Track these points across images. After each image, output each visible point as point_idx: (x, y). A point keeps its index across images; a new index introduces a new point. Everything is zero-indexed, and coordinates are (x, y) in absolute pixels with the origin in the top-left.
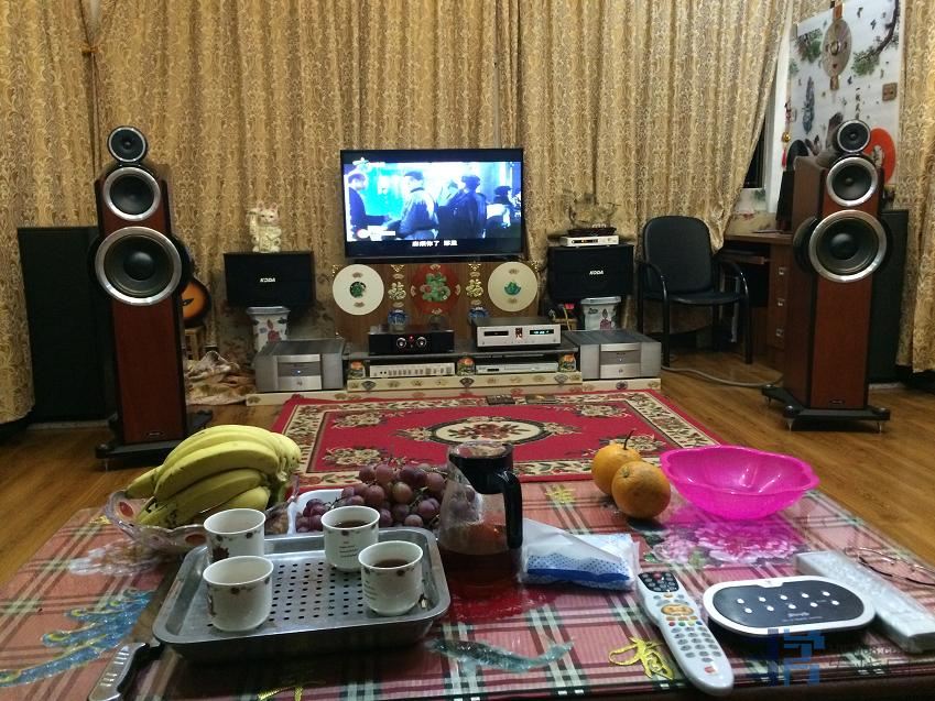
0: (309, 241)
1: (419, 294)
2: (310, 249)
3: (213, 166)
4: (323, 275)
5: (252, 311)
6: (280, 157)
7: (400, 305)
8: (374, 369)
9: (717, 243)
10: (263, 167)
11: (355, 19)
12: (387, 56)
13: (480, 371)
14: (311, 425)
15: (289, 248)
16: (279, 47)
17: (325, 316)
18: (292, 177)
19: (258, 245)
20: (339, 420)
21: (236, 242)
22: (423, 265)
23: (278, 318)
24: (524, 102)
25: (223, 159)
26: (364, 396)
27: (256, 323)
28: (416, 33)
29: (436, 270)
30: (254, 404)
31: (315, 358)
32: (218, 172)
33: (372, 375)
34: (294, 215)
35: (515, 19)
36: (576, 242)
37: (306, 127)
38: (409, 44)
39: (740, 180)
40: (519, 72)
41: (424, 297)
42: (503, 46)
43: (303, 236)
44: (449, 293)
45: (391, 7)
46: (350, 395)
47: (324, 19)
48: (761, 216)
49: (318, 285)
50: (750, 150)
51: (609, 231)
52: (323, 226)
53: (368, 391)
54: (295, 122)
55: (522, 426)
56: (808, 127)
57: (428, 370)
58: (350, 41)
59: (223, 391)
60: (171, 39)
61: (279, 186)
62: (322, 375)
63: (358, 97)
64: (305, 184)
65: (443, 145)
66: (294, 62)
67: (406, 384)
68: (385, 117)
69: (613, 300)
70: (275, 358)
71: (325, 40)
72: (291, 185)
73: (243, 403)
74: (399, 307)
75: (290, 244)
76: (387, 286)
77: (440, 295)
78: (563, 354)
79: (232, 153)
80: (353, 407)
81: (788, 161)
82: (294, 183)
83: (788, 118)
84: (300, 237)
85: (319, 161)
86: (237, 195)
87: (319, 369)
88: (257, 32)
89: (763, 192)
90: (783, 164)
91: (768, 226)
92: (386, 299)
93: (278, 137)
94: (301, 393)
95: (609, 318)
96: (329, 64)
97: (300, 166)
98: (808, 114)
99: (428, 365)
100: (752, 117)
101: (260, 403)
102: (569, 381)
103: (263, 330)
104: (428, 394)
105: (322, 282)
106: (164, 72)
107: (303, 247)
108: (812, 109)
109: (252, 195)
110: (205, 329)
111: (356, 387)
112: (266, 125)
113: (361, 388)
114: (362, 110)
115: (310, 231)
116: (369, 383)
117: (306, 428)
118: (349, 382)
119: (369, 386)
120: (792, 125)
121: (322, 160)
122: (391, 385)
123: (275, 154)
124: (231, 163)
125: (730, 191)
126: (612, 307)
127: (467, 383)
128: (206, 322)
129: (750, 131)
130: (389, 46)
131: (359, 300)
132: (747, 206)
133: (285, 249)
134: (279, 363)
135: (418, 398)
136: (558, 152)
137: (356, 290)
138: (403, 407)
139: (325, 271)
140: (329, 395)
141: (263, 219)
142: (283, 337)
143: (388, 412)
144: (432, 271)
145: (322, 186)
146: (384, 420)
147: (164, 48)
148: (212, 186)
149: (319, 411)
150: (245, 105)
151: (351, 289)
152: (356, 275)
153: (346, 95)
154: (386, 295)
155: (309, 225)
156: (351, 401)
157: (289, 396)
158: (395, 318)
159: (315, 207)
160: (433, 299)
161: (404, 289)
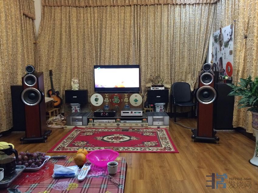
0: (87, 87)
1: (112, 101)
2: (87, 89)
3: (64, 69)
5: (71, 104)
6: (80, 67)
7: (107, 104)
8: (95, 121)
9: (192, 90)
10: (76, 69)
11: (99, 34)
12: (107, 42)
13: (122, 122)
14: (75, 135)
15: (82, 89)
16: (81, 41)
18: (83, 71)
19: (73, 88)
20: (83, 134)
22: (113, 94)
23: (77, 106)
24: (141, 53)
25: (67, 67)
26: (92, 127)
27: (72, 107)
28: (114, 37)
29: (116, 95)
30: (65, 128)
31: (81, 117)
35: (139, 33)
36: (153, 89)
37: (86, 60)
38: (112, 40)
40: (140, 46)
41: (113, 102)
42: (135, 40)
44: (119, 101)
45: (108, 31)
46: (89, 127)
47: (91, 34)
49: (88, 98)
51: (162, 86)
53: (93, 126)
54: (84, 58)
55: (126, 137)
56: (216, 60)
58: (98, 39)
59: (60, 124)
60: (55, 39)
61: (80, 74)
62: (82, 121)
63: (99, 52)
64: (86, 73)
65: (120, 64)
66: (84, 44)
67: (103, 125)
68: (106, 57)
69: (163, 104)
70: (71, 117)
71: (92, 39)
73: (63, 128)
76: (104, 99)
77: (117, 101)
78: (143, 118)
79: (69, 66)
80: (88, 130)
82: (83, 73)
83: (212, 57)
84: (85, 86)
85: (90, 68)
86: (70, 76)
88: (76, 37)
93: (80, 62)
94: (77, 126)
95: (162, 109)
96: (92, 44)
97: (85, 69)
99: (109, 120)
100: (201, 57)
101: (67, 128)
102: (144, 126)
103: (74, 109)
104: (108, 127)
106: (54, 47)
107: (85, 89)
108: (217, 55)
109: (73, 76)
110: (61, 108)
112: (77, 59)
113: (92, 125)
114: (100, 55)
115: (87, 85)
116: (94, 124)
118: (89, 123)
119: (94, 125)
120: (213, 59)
122: (99, 125)
124: (69, 68)
125: (196, 76)
126: (163, 106)
127: (118, 125)
129: (201, 60)
130: (107, 40)
131: (97, 102)
133: (80, 89)
134: (72, 119)
135: (105, 128)
136: (149, 66)
137: (96, 100)
138: (100, 131)
140: (84, 127)
142: (79, 111)
143: (96, 132)
144: (115, 96)
145: (90, 74)
146: (93, 134)
147: (54, 41)
148: (64, 74)
149: (80, 131)
150: (72, 54)
152: (96, 96)
153: (96, 52)
154: (104, 101)
155: (87, 83)
156: (89, 128)
157: (74, 127)
158: (106, 107)
159: (89, 79)
160: (115, 103)
161: (108, 100)
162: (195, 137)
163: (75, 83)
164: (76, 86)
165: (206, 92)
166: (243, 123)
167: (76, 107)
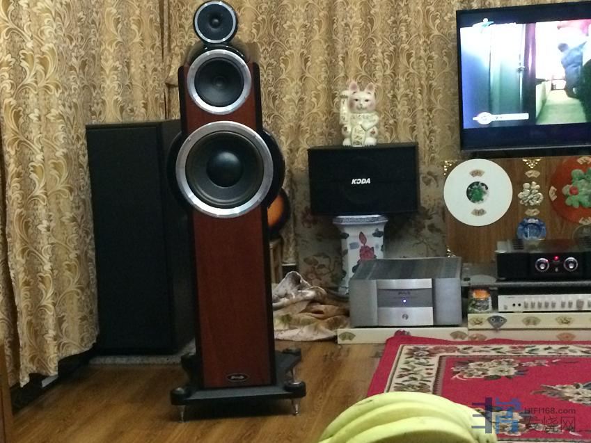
0: (413, 129)
1: (561, 197)
2: (414, 141)
3: (296, 40)
4: (430, 173)
5: (341, 220)
6: (378, 25)
7: (534, 212)
8: (503, 300)
10: (357, 38)
14: (424, 373)
15: (388, 139)
17: (432, 228)
18: (392, 48)
19: (350, 137)
20: (460, 368)
21: (322, 134)
22: (566, 159)
23: (373, 230)
25: (308, 31)
26: (490, 335)
27: (346, 236)
29: (585, 165)
30: (347, 341)
31: (426, 283)
32: (303, 47)
33: (501, 308)
34: (394, 96)
41: (568, 202)
43: (405, 123)
46: (472, 333)
49: (423, 187)
52: (430, 110)
53: (496, 329)
57: (580, 303)
59: (308, 323)
61: (376, 60)
62: (434, 305)
64: (409, 56)
67: (548, 321)
70: (374, 282)
72: (390, 58)
73: (333, 340)
74: (532, 216)
75: (388, 135)
76: (517, 186)
79: (319, 23)
80: (476, 350)
82: (394, 56)
84: (401, 124)
85: (427, 27)
86: (323, 75)
87: (431, 298)
92: (516, 205)
94: (406, 329)
97: (403, 35)
99: (580, 296)
101: (355, 341)
103: (353, 246)
104: (581, 336)
105: (428, 183)
107: (404, 138)
109: (342, 74)
110: (282, 243)
111: (480, 323)
113: (487, 325)
115: (414, 116)
116: (497, 318)
117: (419, 377)
118: (470, 316)
119: (497, 322)
121: (431, 24)
122: (528, 321)
123: (371, 21)
124: (318, 35)
128: (283, 235)
131: (478, 206)
133: (382, 141)
134: (379, 290)
135: (566, 341)
137: (475, 192)
138: (545, 353)
139: (433, 169)
140: (443, 333)
141: (356, 103)
142: (379, 254)
143: (525, 359)
144: (580, 166)
145: (430, 58)
146: (520, 369)
148: (294, 67)
149: (431, 354)
151: (468, 192)
152: (476, 173)
154: (515, 199)
155: (412, 109)
156: (473, 341)
157: (391, 332)
158: (528, 230)
159: (421, 86)
160: (580, 204)
161: (540, 190)
163: (361, 109)
164: (368, 125)
167: (369, 232)
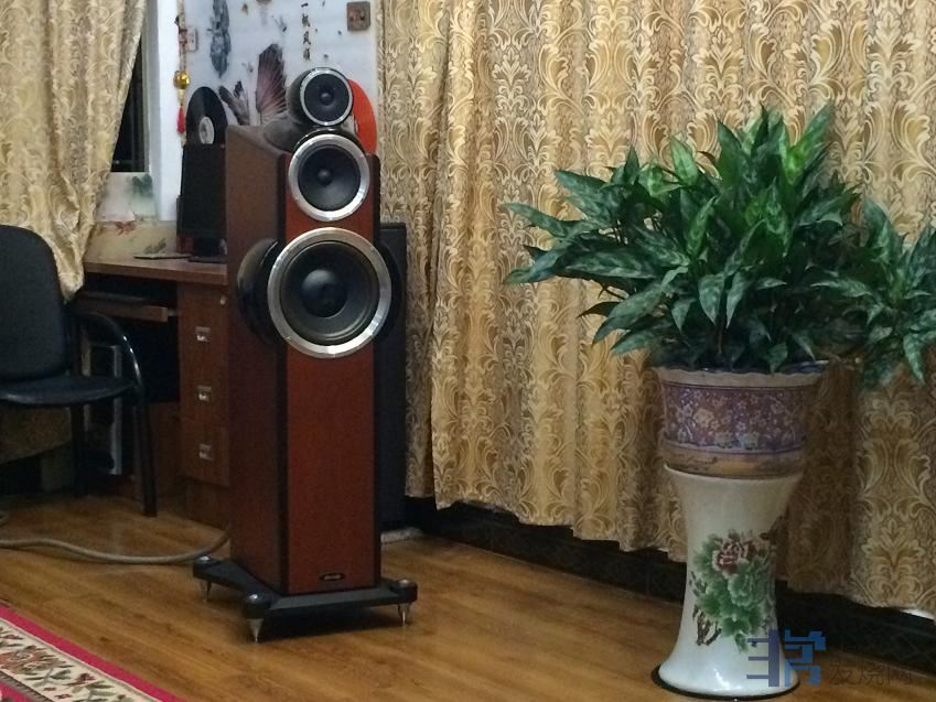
9: (71, 280)
39: (105, 155)
48: (148, 226)
50: (119, 99)
56: (220, 63)
81: (188, 124)
83: (183, 44)
89: (148, 180)
90: (180, 130)
91: (162, 246)
98: (220, 40)
100: (116, 37)
108: (225, 33)
120: (190, 57)
125: (90, 176)
129: (115, 64)
132: (122, 207)
162: (268, 604)
165: (318, 277)
166: (479, 471)
